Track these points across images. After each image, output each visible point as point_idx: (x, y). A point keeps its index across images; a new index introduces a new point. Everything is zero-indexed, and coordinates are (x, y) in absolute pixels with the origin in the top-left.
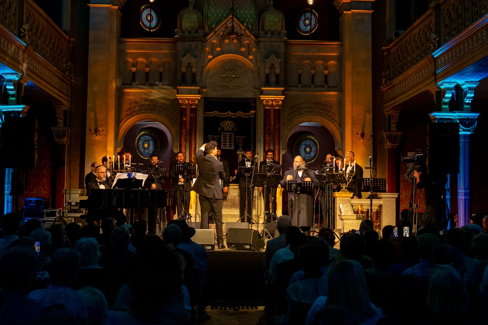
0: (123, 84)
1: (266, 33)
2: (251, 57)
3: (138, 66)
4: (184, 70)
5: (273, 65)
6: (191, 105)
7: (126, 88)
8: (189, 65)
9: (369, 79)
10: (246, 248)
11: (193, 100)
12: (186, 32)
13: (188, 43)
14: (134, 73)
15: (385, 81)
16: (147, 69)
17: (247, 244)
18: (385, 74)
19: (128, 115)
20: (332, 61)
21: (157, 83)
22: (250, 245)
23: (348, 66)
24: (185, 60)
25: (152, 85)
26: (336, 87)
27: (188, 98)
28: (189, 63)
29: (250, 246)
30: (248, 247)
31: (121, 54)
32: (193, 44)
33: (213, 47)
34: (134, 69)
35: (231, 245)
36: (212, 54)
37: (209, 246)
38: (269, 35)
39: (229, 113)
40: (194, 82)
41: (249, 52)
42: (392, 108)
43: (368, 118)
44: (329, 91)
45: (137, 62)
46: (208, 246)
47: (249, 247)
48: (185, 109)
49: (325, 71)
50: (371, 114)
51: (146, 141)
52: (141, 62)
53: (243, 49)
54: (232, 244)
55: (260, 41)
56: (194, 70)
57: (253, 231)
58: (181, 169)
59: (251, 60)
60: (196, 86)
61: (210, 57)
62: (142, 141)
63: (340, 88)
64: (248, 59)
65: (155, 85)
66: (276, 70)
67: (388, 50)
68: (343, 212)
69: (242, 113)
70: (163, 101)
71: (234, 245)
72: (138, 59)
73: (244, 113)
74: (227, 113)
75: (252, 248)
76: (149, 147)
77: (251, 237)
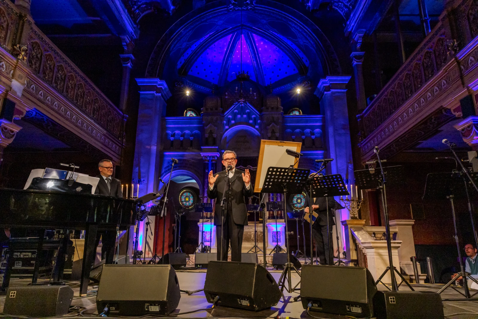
0: (164, 149)
1: (268, 109)
2: (257, 127)
3: (176, 136)
4: (207, 135)
5: (273, 130)
6: (212, 161)
7: (166, 152)
8: (211, 133)
9: (348, 139)
10: (241, 304)
11: (213, 157)
12: (209, 110)
13: (210, 117)
14: (172, 142)
15: (361, 139)
16: (182, 138)
17: (244, 298)
18: (361, 134)
20: (317, 129)
21: (189, 148)
22: (249, 299)
23: (331, 130)
24: (208, 128)
25: (185, 150)
26: (322, 147)
27: (210, 155)
28: (211, 131)
29: (250, 302)
30: (245, 303)
31: (163, 128)
32: (215, 118)
33: (229, 121)
34: (172, 138)
35: (213, 296)
36: (228, 125)
37: (155, 305)
38: (270, 109)
39: (241, 167)
40: (214, 144)
41: (255, 123)
42: (371, 157)
43: (350, 168)
44: (316, 150)
45: (175, 133)
46: (151, 305)
47: (248, 305)
48: (208, 164)
49: (313, 136)
50: (353, 165)
51: (187, 196)
52: (178, 134)
53: (251, 121)
54: (215, 294)
55: (263, 115)
56: (215, 135)
57: (256, 268)
59: (257, 129)
60: (216, 146)
61: (227, 127)
62: (185, 197)
63: (325, 148)
64: (255, 128)
65: (187, 149)
66: (276, 134)
67: (361, 117)
68: (362, 240)
69: (251, 166)
70: (193, 161)
71: (217, 296)
72: (176, 132)
73: (253, 166)
74: (240, 167)
75: (254, 306)
76: (189, 201)
77: (252, 280)
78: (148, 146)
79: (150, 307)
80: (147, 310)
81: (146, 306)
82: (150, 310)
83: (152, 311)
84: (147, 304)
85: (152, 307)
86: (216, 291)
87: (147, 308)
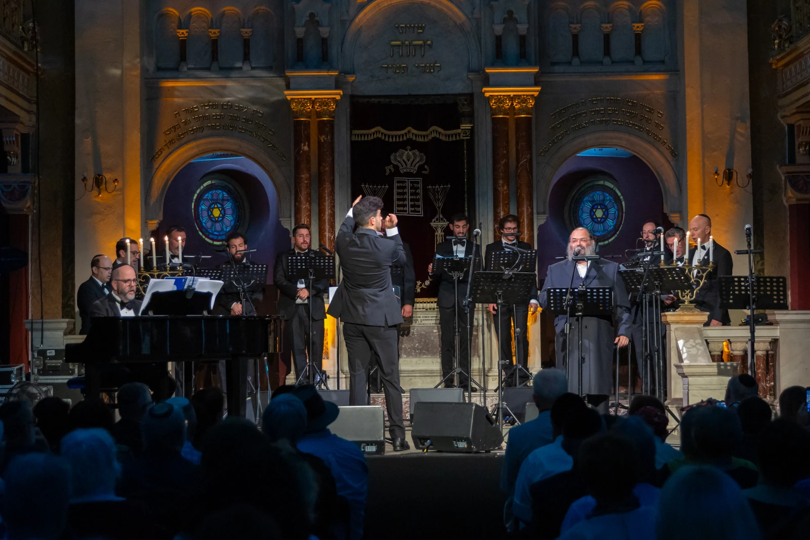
0: (159, 69)
4: (300, 32)
5: (510, 13)
6: (319, 115)
7: (166, 79)
8: (313, 20)
10: (457, 447)
11: (324, 103)
14: (183, 43)
15: (779, 44)
16: (214, 33)
17: (460, 439)
18: (780, 27)
19: (171, 142)
21: (239, 65)
22: (467, 440)
24: (303, 8)
25: (226, 70)
26: (663, 62)
27: (313, 97)
28: (312, 15)
29: (468, 443)
30: (462, 445)
34: (183, 34)
35: (423, 441)
37: (372, 445)
39: (409, 132)
40: (324, 61)
42: (797, 108)
43: (742, 135)
44: (646, 71)
45: (190, 16)
46: (368, 445)
47: (466, 446)
48: (307, 124)
49: (636, 25)
50: (748, 124)
51: (216, 202)
52: (199, 16)
54: (426, 439)
56: (324, 31)
57: (474, 407)
58: (301, 266)
60: (331, 68)
62: (208, 204)
63: (672, 65)
65: (232, 69)
66: (518, 26)
68: (685, 359)
69: (440, 130)
70: (254, 108)
71: (429, 441)
72: (193, 10)
73: (445, 129)
74: (406, 131)
75: (472, 447)
76: (223, 217)
77: (470, 421)
78: (117, 67)
79: (366, 447)
80: (363, 450)
81: (362, 446)
82: (366, 450)
83: (368, 451)
84: (363, 445)
85: (368, 447)
86: (427, 435)
87: (363, 448)
